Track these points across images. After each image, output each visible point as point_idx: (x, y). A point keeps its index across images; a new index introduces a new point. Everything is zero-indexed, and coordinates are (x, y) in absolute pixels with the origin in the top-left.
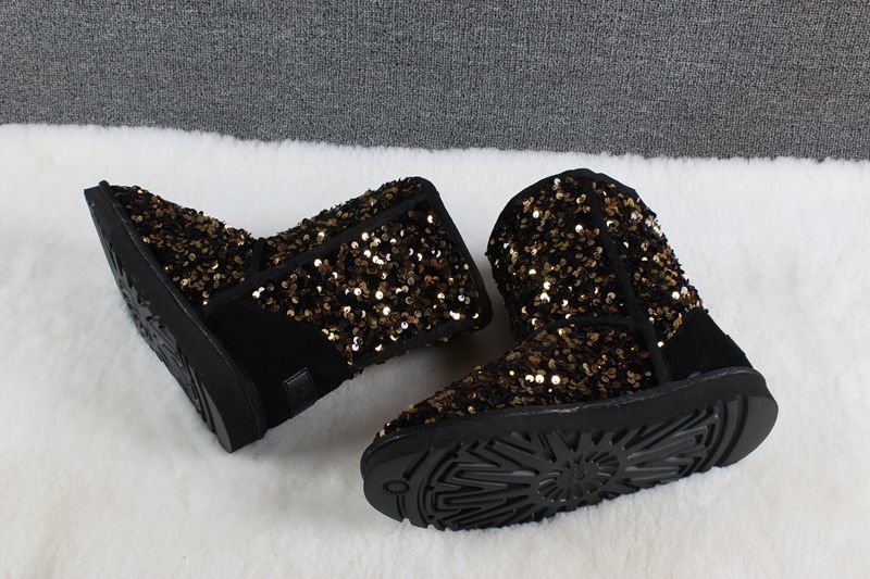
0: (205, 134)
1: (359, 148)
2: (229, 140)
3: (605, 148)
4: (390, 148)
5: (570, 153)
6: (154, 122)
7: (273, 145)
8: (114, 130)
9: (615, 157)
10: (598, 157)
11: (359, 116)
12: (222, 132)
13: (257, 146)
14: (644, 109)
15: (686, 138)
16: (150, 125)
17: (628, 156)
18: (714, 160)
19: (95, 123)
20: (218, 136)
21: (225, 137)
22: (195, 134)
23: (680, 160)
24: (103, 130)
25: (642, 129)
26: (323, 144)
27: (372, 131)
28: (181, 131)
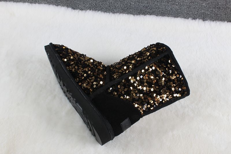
0: (62, 7)
1: (111, 13)
2: (70, 9)
3: (190, 17)
4: (121, 14)
5: (179, 18)
6: (46, 2)
7: (84, 11)
8: (34, 5)
9: (194, 20)
10: (188, 20)
11: (111, 3)
12: (68, 7)
13: (78, 12)
14: (204, 4)
15: (217, 14)
16: (45, 4)
17: (198, 20)
18: (226, 22)
19: (28, 2)
20: (66, 8)
21: (69, 8)
22: (59, 7)
23: (215, 22)
24: (30, 5)
25: (203, 11)
26: (100, 12)
27: (115, 8)
28: (55, 6)
